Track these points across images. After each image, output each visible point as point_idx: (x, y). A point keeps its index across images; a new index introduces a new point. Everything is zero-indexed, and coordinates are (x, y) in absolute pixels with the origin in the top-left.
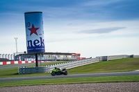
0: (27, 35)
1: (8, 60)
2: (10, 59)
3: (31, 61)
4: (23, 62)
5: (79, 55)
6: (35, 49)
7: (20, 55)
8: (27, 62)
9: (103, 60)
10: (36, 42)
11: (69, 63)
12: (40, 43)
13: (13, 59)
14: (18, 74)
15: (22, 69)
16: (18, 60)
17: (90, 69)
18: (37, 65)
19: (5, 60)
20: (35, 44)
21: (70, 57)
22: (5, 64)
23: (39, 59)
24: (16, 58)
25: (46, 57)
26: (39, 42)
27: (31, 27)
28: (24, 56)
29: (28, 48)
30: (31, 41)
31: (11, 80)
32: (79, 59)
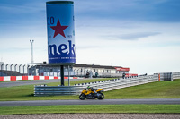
0: (49, 37)
1: (19, 74)
2: (22, 72)
3: (53, 77)
4: (42, 78)
5: (128, 69)
7: (38, 67)
8: (47, 78)
9: (165, 79)
10: (63, 47)
11: (112, 82)
12: (68, 50)
13: (26, 72)
14: (33, 95)
15: (40, 88)
16: (34, 74)
17: (143, 92)
18: (62, 83)
19: (14, 74)
20: (60, 50)
21: (113, 72)
22: (13, 79)
23: (65, 73)
24: (31, 70)
25: (76, 70)
26: (66, 48)
27: (55, 25)
28: (43, 68)
29: (50, 56)
30: (55, 46)
31: (23, 104)
32: (127, 76)
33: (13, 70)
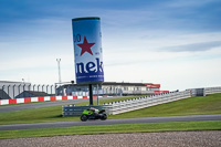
0: (76, 55)
1: (47, 95)
2: (49, 93)
3: (82, 96)
4: (70, 98)
5: (158, 86)
6: (89, 78)
7: (66, 86)
8: (75, 97)
9: (197, 95)
10: (91, 65)
12: (96, 68)
13: (54, 92)
14: (61, 116)
15: (68, 108)
16: (62, 94)
17: (176, 109)
18: (91, 102)
19: (41, 95)
20: (88, 68)
21: (143, 89)
22: (41, 100)
23: (94, 92)
24: (59, 90)
25: (105, 89)
26: (94, 66)
27: (82, 42)
28: (70, 88)
29: (78, 74)
30: (82, 64)
32: (158, 93)
33: (40, 90)
